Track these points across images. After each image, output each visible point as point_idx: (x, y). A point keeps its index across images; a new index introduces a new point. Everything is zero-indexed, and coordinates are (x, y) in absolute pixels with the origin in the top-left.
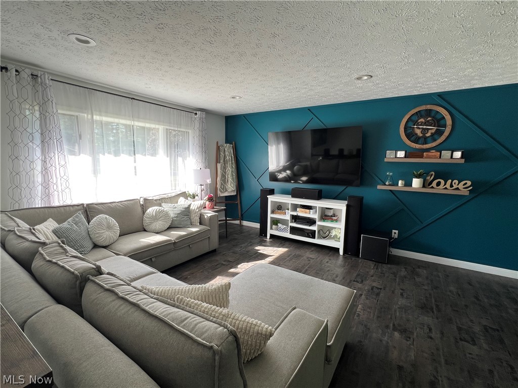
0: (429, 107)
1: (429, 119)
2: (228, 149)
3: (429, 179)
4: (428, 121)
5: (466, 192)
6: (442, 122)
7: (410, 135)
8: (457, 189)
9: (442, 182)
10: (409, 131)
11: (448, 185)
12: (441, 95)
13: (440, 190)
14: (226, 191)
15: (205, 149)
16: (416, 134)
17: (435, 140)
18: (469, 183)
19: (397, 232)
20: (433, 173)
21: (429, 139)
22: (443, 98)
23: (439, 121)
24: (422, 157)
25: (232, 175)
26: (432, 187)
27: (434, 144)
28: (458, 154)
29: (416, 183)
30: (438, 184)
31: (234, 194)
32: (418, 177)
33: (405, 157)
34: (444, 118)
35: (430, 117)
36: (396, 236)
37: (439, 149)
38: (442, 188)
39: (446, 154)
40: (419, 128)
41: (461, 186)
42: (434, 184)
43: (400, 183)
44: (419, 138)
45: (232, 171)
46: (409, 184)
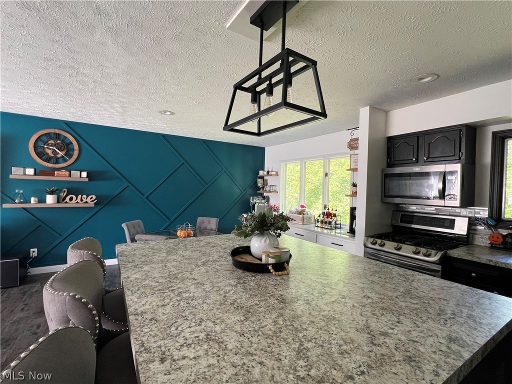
0: (57, 131)
1: (59, 142)
3: (63, 195)
4: (58, 144)
5: (92, 205)
6: (70, 146)
7: (41, 155)
8: (86, 202)
9: (74, 197)
10: (39, 150)
11: (79, 200)
12: (67, 123)
13: (73, 204)
16: (48, 154)
17: (65, 161)
18: (94, 197)
19: (36, 250)
20: (66, 190)
21: (61, 160)
22: (70, 126)
23: (66, 147)
24: (53, 175)
26: (66, 202)
27: (65, 165)
28: (84, 174)
29: (50, 199)
30: (71, 199)
32: (52, 193)
33: (35, 174)
34: (71, 143)
35: (60, 140)
36: (35, 254)
37: (69, 169)
38: (75, 202)
39: (75, 174)
40: (50, 149)
41: (89, 200)
42: (67, 199)
43: (33, 200)
44: (51, 158)
46: (42, 200)
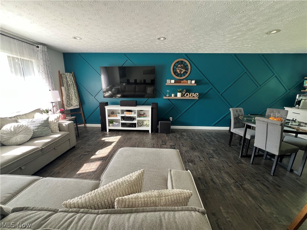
0: (182, 60)
1: (182, 65)
2: (69, 77)
3: (184, 93)
4: (182, 66)
5: (197, 98)
6: (187, 67)
7: (175, 73)
8: (194, 97)
9: (189, 94)
10: (175, 71)
11: (190, 96)
12: (186, 55)
13: (187, 98)
14: (72, 105)
15: (50, 75)
16: (178, 72)
17: (184, 75)
18: (198, 94)
19: (171, 118)
20: (185, 90)
21: (182, 75)
22: (188, 56)
23: (186, 67)
24: (180, 83)
25: (75, 95)
26: (185, 97)
27: (184, 77)
28: (193, 82)
29: (179, 95)
30: (187, 95)
31: (78, 107)
32: (180, 92)
33: (175, 83)
34: (187, 65)
35: (183, 64)
36: (171, 120)
37: (187, 79)
38: (189, 96)
39: (189, 81)
40: (178, 69)
41: (195, 96)
42: (185, 95)
43: (173, 95)
44: (179, 74)
45: (75, 92)
46: (176, 96)
